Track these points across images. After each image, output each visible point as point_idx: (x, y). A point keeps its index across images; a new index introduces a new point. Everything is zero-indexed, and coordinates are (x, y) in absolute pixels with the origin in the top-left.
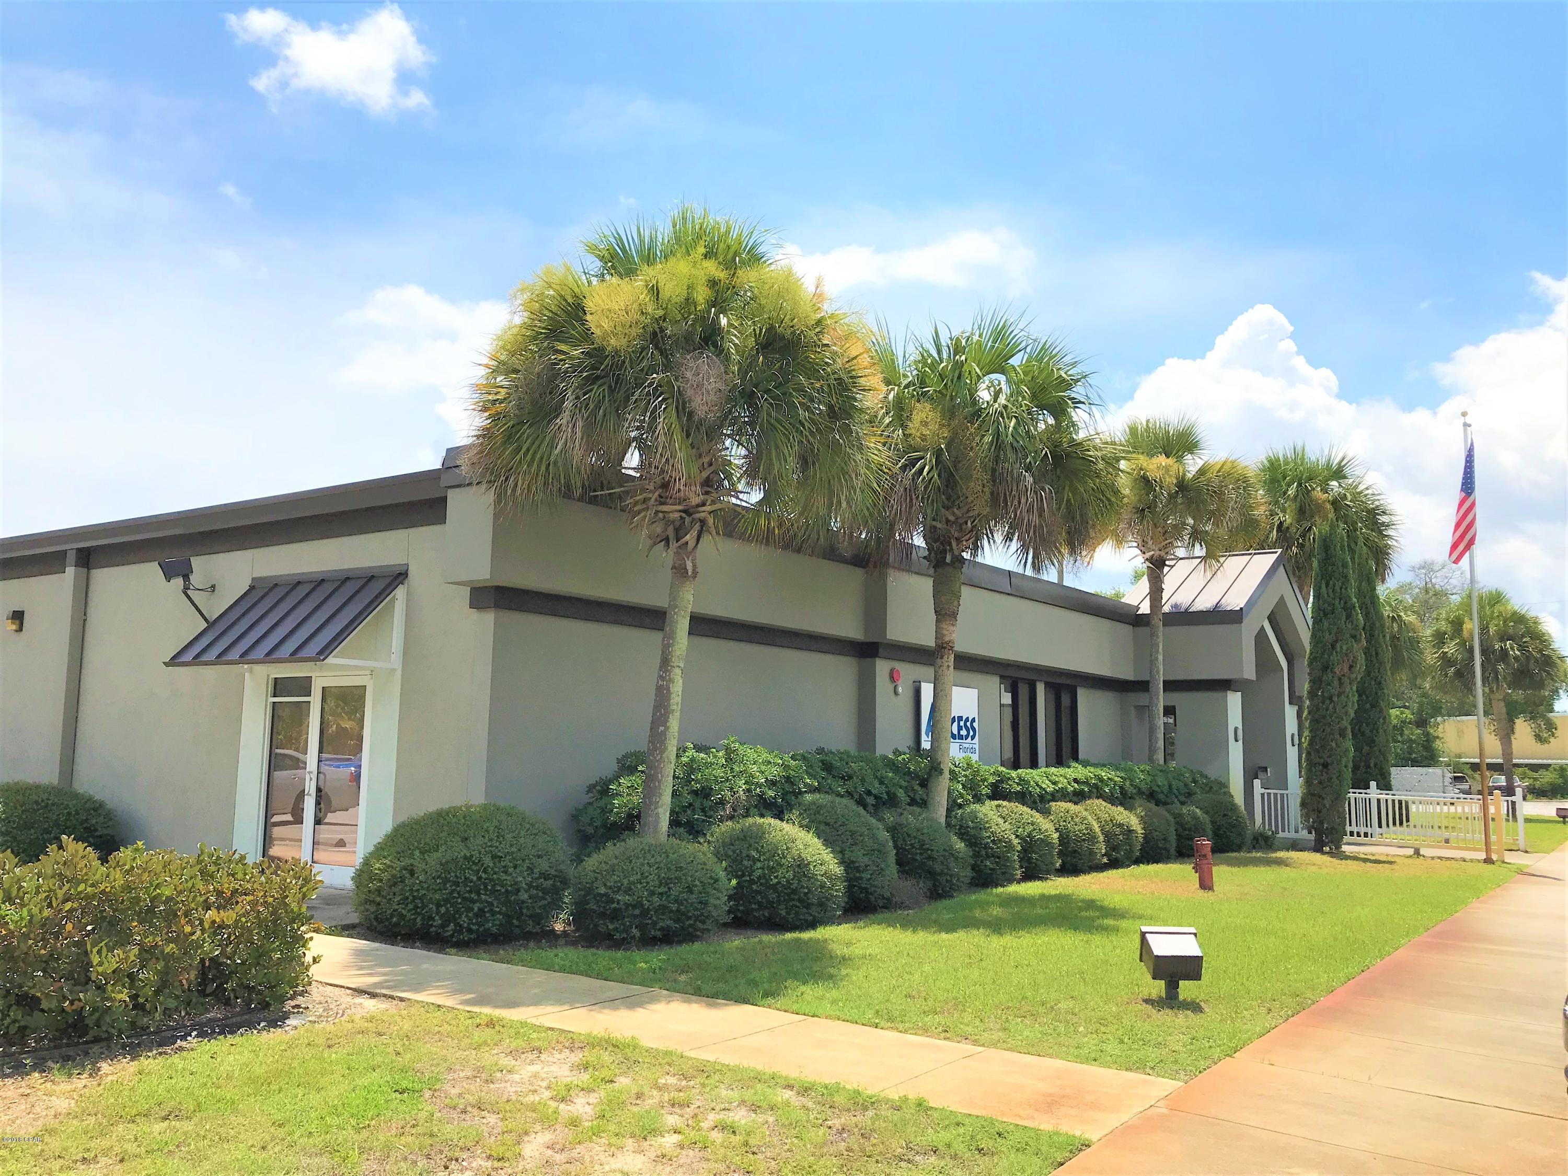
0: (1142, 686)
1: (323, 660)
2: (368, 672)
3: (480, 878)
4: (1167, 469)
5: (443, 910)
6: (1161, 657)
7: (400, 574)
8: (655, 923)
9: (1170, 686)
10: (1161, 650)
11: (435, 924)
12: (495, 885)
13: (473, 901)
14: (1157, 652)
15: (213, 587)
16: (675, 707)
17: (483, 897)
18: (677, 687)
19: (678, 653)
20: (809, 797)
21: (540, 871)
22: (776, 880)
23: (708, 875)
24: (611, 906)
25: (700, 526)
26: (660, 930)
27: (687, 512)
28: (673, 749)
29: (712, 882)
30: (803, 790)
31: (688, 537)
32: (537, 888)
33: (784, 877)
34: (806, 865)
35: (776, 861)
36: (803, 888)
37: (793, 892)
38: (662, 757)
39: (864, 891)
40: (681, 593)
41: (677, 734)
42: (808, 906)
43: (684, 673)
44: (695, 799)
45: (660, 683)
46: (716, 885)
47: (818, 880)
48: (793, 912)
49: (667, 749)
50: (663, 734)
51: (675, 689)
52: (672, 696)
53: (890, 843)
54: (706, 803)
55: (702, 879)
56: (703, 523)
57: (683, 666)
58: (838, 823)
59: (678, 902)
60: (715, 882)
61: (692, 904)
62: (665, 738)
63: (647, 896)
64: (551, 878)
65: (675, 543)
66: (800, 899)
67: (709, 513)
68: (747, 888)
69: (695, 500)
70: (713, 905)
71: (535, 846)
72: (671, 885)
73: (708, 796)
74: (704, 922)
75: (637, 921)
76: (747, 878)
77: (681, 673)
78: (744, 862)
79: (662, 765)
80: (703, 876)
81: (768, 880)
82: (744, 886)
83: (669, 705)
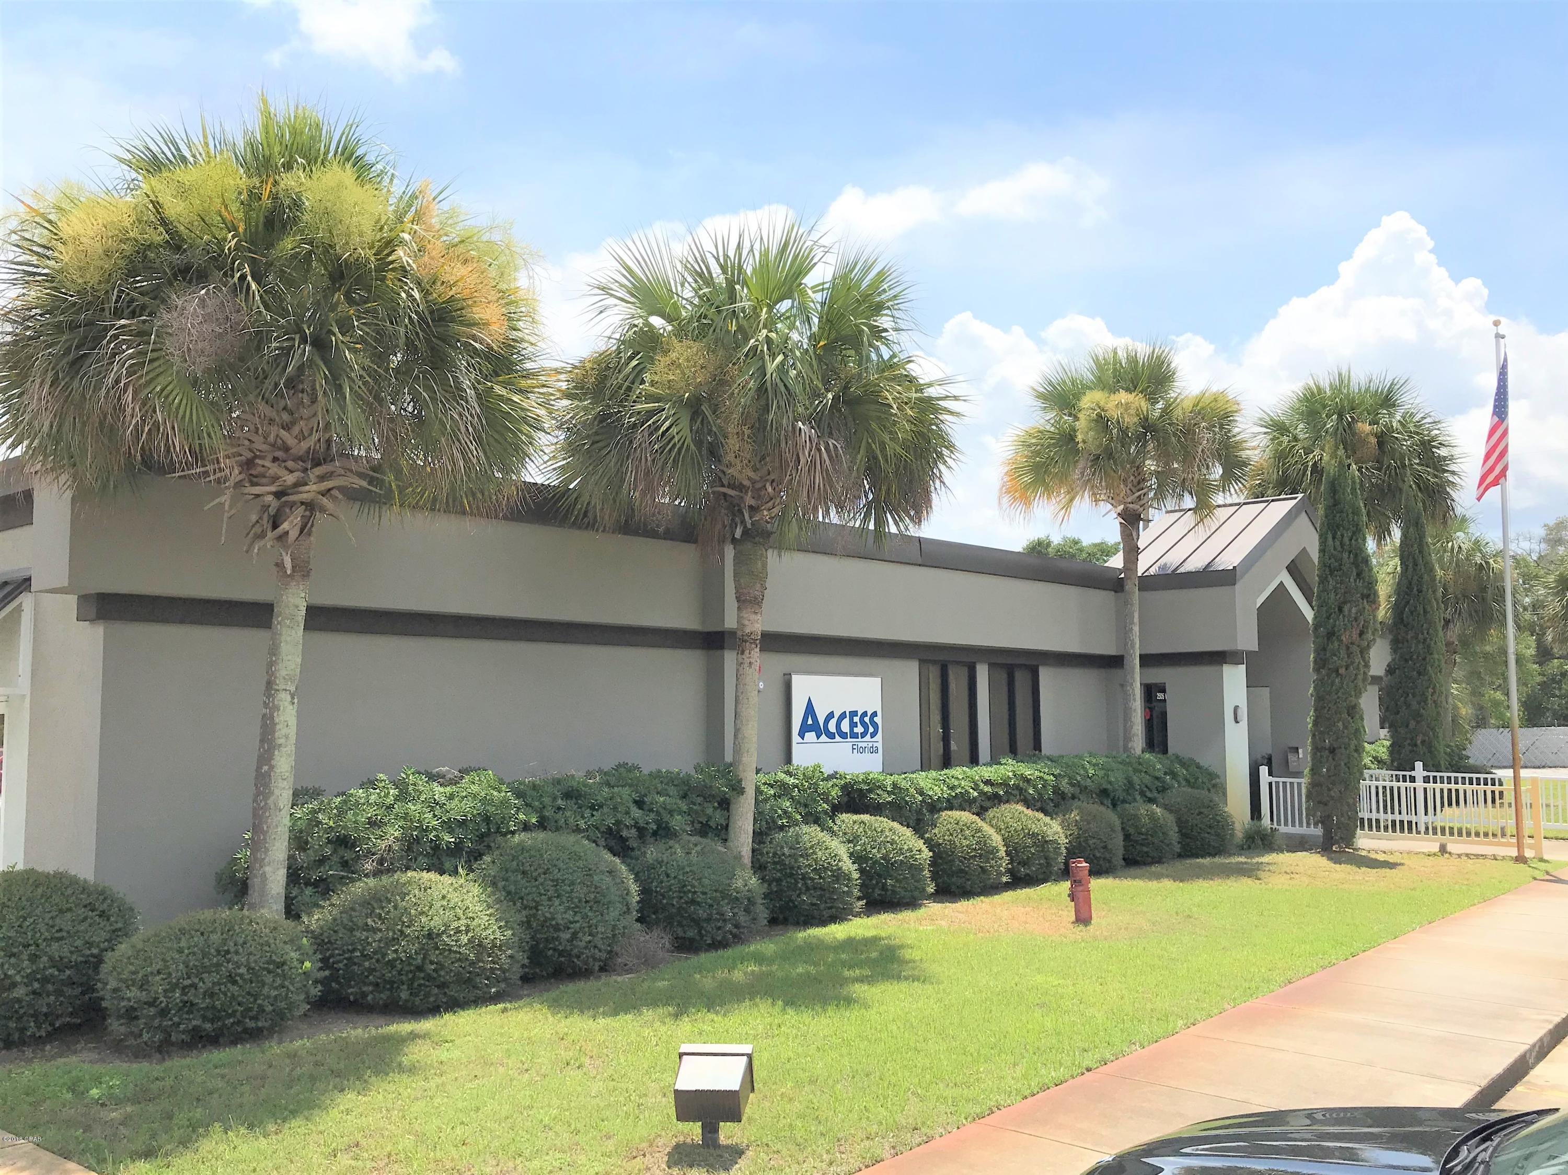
0: (1114, 662)
4: (1127, 406)
6: (1136, 629)
7: (24, 581)
8: (177, 1025)
9: (1147, 660)
10: (1136, 620)
14: (1132, 623)
16: (282, 741)
18: (287, 718)
19: (283, 673)
20: (516, 839)
21: (51, 959)
22: (395, 956)
23: (264, 959)
24: (122, 1004)
25: (305, 510)
26: (184, 1032)
27: (278, 495)
28: (282, 793)
29: (271, 967)
30: (512, 829)
31: (285, 526)
32: (45, 980)
33: (405, 952)
34: (439, 935)
35: (399, 931)
36: (432, 963)
37: (420, 968)
38: (266, 804)
39: (561, 954)
40: (284, 597)
41: (287, 774)
42: (443, 986)
43: (293, 698)
44: (335, 851)
45: (264, 711)
46: (279, 971)
47: (456, 952)
48: (422, 993)
49: (273, 793)
50: (268, 775)
51: (282, 718)
52: (278, 727)
53: (634, 888)
54: (348, 855)
55: (253, 965)
56: (310, 506)
57: (293, 689)
58: (540, 871)
59: (212, 995)
60: (278, 968)
61: (233, 997)
62: (270, 780)
63: (165, 991)
64: (72, 967)
65: (270, 534)
66: (429, 978)
67: (319, 493)
68: (360, 965)
69: (290, 479)
70: (268, 997)
71: (53, 927)
72: (205, 975)
73: (354, 846)
74: (255, 1018)
75: (156, 1022)
76: (358, 954)
77: (289, 698)
78: (358, 934)
79: (267, 814)
80: (256, 962)
81: (384, 955)
82: (355, 964)
83: (274, 739)
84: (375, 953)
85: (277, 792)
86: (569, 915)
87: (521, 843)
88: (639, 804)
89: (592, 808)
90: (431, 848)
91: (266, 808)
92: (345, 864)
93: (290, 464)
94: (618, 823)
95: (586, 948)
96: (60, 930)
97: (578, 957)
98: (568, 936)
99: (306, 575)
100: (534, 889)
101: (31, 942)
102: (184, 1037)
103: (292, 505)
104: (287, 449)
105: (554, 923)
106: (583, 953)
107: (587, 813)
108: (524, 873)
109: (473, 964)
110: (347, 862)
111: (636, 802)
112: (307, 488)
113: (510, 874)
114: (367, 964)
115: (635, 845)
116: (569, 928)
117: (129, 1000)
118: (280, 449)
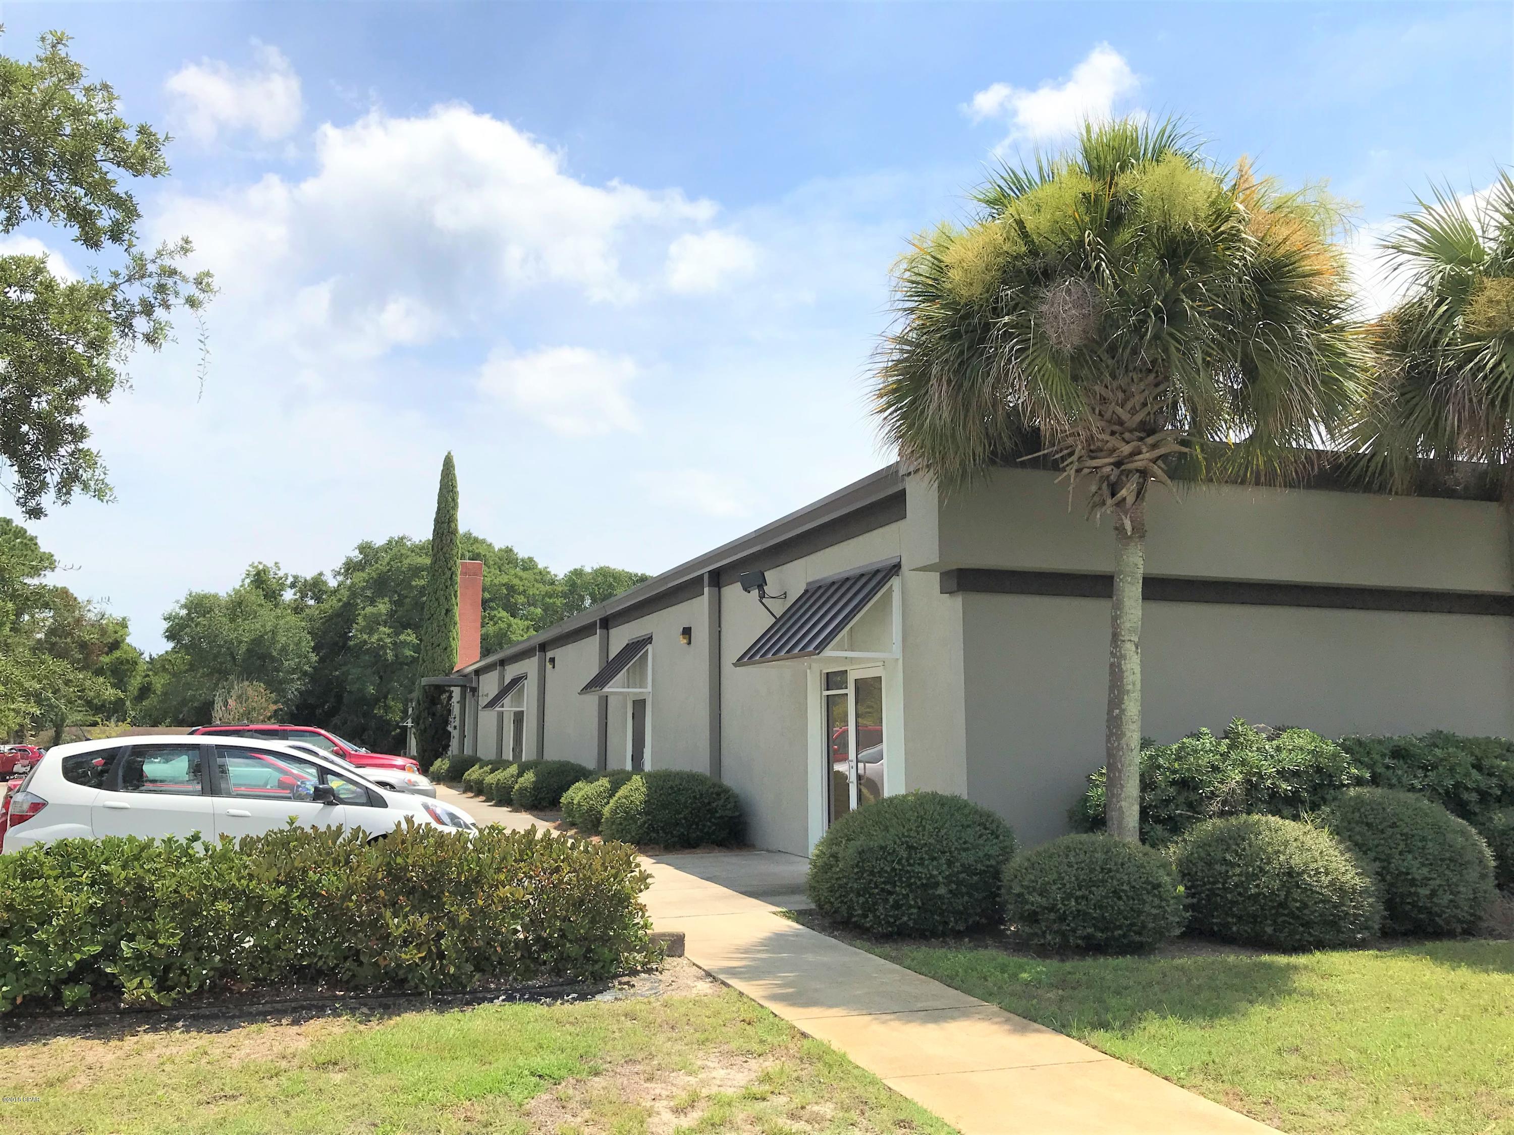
1: (819, 654)
2: (881, 664)
3: (894, 869)
5: (861, 900)
7: (895, 566)
8: (1074, 931)
11: (856, 913)
12: (911, 877)
13: (890, 893)
15: (785, 593)
16: (1130, 687)
17: (897, 889)
18: (1133, 666)
19: (1128, 625)
20: (1352, 792)
21: (962, 865)
22: (1257, 890)
23: (1143, 880)
24: (1027, 907)
25: (1140, 477)
26: (1080, 938)
27: (1118, 464)
28: (1133, 735)
29: (1149, 887)
30: (1346, 782)
31: (1123, 492)
32: (959, 883)
33: (1268, 887)
34: (1300, 874)
35: (1258, 866)
36: (1296, 901)
37: (1282, 905)
38: (1119, 744)
39: (1420, 910)
40: (1125, 557)
41: (1136, 717)
42: (1307, 925)
43: (1137, 648)
44: (1179, 793)
45: (1112, 660)
46: (1156, 892)
47: (1318, 893)
48: (1287, 930)
49: (1125, 735)
50: (1119, 718)
51: (1128, 666)
52: (1126, 674)
53: (1488, 853)
54: (1193, 797)
55: (1134, 883)
56: (1144, 473)
57: (1136, 640)
58: (1386, 824)
59: (1101, 907)
60: (1154, 889)
61: (1120, 912)
62: (1122, 722)
63: (1063, 899)
64: (977, 874)
65: (1109, 502)
66: (1292, 914)
67: (1150, 460)
68: (1222, 897)
69: (1126, 449)
70: (1149, 914)
71: (960, 839)
72: (1094, 889)
73: (1196, 789)
74: (1139, 934)
75: (1056, 927)
76: (1220, 886)
77: (1134, 648)
78: (1217, 867)
79: (1121, 753)
80: (1135, 880)
81: (1247, 889)
82: (1218, 895)
83: (1122, 685)
84: (1236, 885)
85: (1129, 734)
86: (1425, 871)
87: (1358, 797)
88: (1478, 767)
89: (1425, 768)
90: (1269, 795)
91: (1119, 748)
92: (1190, 806)
93: (1127, 435)
94: (1457, 785)
95: (1447, 908)
96: (965, 843)
97: (1440, 916)
98: (1428, 892)
99: (1142, 537)
100: (1382, 842)
101: (946, 849)
102: (1079, 942)
103: (1128, 473)
104: (1121, 423)
105: (1410, 877)
106: (1445, 913)
107: (1420, 773)
108: (1367, 824)
109: (1335, 907)
110: (1191, 803)
111: (1473, 766)
112: (1141, 456)
113: (1353, 825)
114: (1229, 896)
115: (1477, 810)
116: (1426, 885)
117: (1032, 904)
118: (1115, 424)
